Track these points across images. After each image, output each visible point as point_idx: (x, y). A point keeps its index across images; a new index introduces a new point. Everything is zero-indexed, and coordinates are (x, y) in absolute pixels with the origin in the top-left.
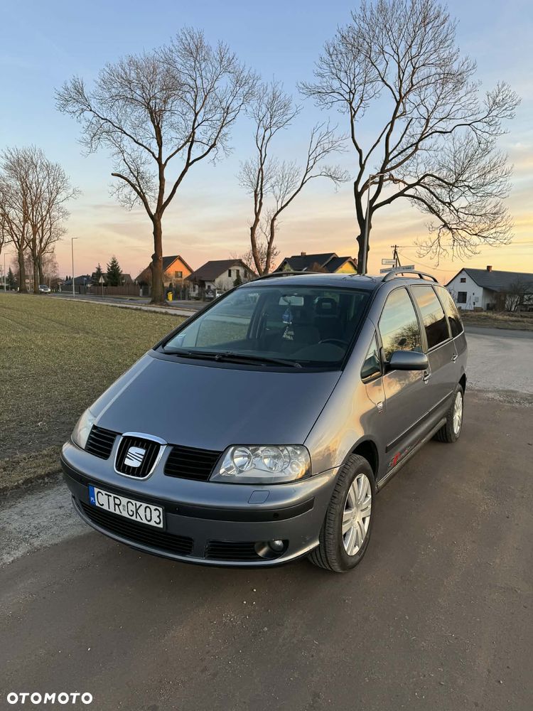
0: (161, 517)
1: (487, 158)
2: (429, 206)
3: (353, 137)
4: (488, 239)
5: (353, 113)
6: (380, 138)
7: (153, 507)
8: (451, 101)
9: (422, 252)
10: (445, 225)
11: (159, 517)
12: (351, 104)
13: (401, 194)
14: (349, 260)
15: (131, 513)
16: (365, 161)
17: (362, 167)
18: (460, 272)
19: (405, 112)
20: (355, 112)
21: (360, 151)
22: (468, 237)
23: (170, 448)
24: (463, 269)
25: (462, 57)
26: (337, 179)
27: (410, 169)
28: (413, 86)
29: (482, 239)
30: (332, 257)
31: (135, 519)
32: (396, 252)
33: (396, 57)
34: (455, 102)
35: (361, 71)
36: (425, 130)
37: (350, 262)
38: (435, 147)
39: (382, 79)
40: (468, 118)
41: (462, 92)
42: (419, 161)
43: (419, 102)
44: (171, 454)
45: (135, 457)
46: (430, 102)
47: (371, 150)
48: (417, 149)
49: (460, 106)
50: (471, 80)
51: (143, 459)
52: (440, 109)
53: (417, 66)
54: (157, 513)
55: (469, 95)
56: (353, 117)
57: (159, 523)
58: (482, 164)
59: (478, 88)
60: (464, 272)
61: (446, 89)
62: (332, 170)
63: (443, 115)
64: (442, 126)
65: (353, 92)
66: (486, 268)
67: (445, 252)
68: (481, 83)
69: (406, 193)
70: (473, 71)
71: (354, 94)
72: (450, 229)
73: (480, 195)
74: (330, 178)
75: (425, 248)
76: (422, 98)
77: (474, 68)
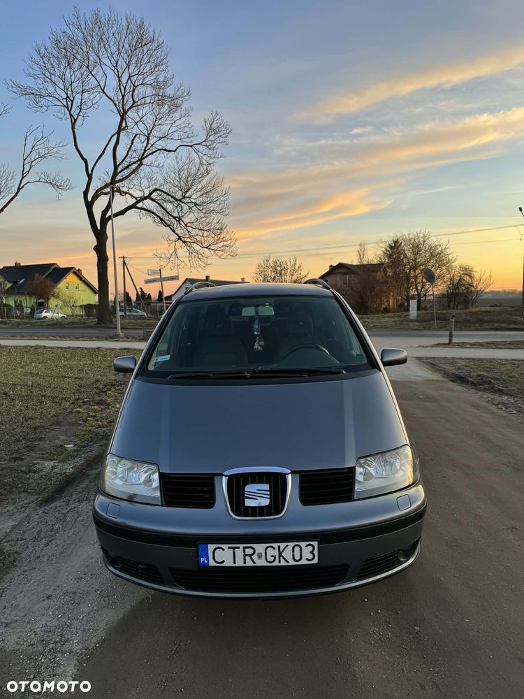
0: (316, 552)
1: (207, 179)
2: (162, 219)
3: (76, 145)
4: (217, 252)
5: (73, 121)
6: (105, 149)
7: (303, 544)
8: (167, 122)
9: (163, 263)
10: (180, 238)
11: (312, 552)
12: (70, 111)
13: (133, 206)
14: (73, 270)
15: (271, 559)
16: (92, 171)
17: (90, 176)
18: (185, 282)
19: (126, 126)
20: (75, 120)
21: (85, 161)
22: (201, 250)
23: (297, 476)
24: (187, 279)
25: (176, 82)
26: (58, 186)
27: (135, 182)
28: (134, 102)
29: (212, 252)
30: (53, 267)
31: (280, 564)
32: (124, 263)
33: (116, 71)
34: (172, 124)
35: (76, 79)
36: (147, 146)
37: (74, 273)
38: (156, 164)
39: (103, 91)
40: (184, 140)
41: (177, 115)
42: (142, 175)
43: (138, 119)
44: (302, 482)
45: (258, 496)
46: (149, 120)
47: (97, 161)
48: (141, 164)
49: (176, 128)
50: (185, 105)
51: (270, 495)
52: (157, 128)
53: (136, 84)
54: (310, 548)
55: (183, 119)
56: (73, 125)
57: (313, 559)
58: (204, 182)
59: (190, 114)
60: (188, 282)
61: (162, 111)
62: (52, 177)
63: (160, 135)
64: (161, 144)
65: (72, 98)
66: (205, 278)
67: (183, 264)
68: (192, 110)
69: (138, 205)
70: (187, 98)
71: (72, 102)
72: (184, 242)
73: (204, 211)
74: (49, 185)
75: (164, 260)
76: (141, 116)
77: (188, 95)
